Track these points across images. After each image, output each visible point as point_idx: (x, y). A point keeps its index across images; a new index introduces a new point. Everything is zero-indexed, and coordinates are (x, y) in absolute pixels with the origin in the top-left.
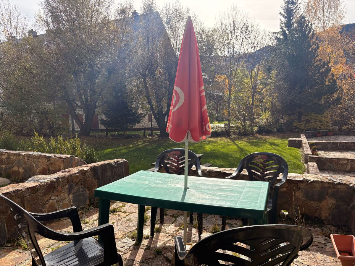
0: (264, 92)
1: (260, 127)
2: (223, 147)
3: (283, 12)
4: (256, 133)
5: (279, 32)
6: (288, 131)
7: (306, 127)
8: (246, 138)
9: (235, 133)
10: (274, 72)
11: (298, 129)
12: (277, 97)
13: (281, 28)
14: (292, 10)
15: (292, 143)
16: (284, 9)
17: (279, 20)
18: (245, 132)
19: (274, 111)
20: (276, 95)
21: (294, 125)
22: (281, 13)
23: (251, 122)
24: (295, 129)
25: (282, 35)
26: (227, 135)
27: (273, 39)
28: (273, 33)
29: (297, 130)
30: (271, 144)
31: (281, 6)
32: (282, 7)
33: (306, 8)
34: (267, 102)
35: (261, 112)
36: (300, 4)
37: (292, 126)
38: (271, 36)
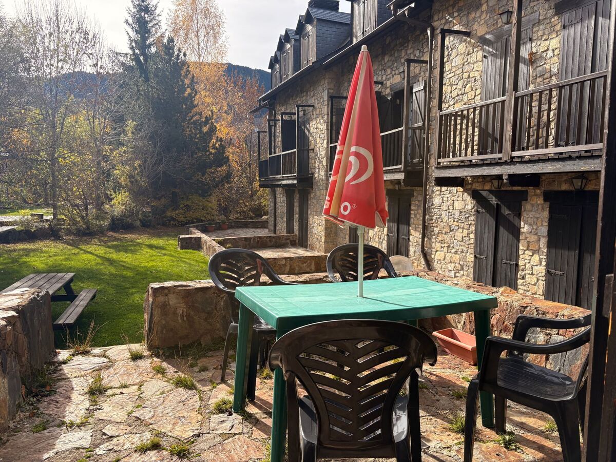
0: (114, 157)
1: (113, 219)
3: (130, 21)
4: (107, 231)
5: (126, 54)
6: (158, 224)
7: (186, 217)
9: (69, 232)
10: (130, 125)
11: (174, 220)
12: (140, 166)
13: (131, 48)
14: (147, 23)
15: (187, 243)
16: (133, 16)
17: (126, 34)
18: (88, 228)
19: (137, 193)
20: (137, 163)
21: (169, 214)
22: (127, 22)
23: (99, 209)
24: (170, 221)
25: (132, 60)
26: (54, 237)
27: (117, 64)
28: (117, 54)
29: (172, 222)
30: (151, 247)
31: (128, 9)
32: (130, 12)
33: (172, 25)
34: (120, 172)
35: (112, 193)
36: (159, 15)
37: (165, 217)
38: (114, 58)
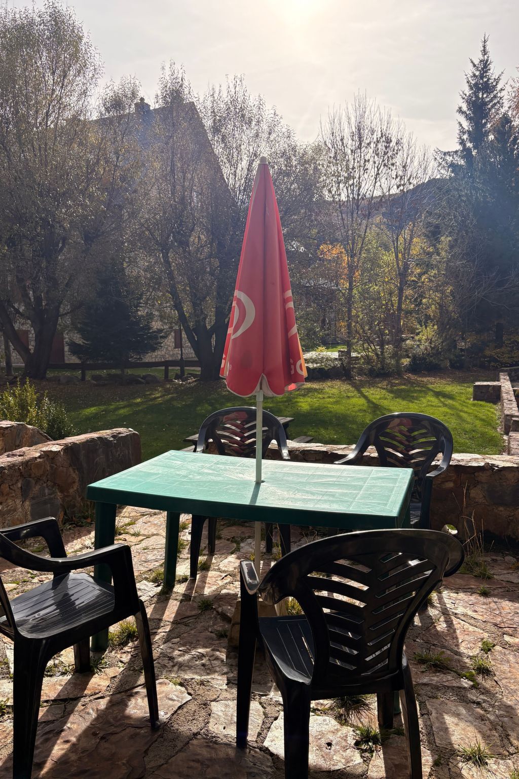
0: (423, 282)
1: (414, 358)
2: (337, 403)
3: (465, 108)
4: (406, 371)
5: (456, 152)
6: (474, 366)
7: (513, 357)
8: (385, 383)
9: (361, 372)
10: (445, 240)
11: (495, 360)
12: (452, 293)
13: (461, 143)
14: (486, 104)
15: (482, 392)
16: (469, 102)
17: (458, 126)
18: (383, 369)
19: (444, 323)
20: (449, 289)
21: (488, 352)
22: (460, 110)
23: (396, 347)
24: (489, 362)
25: (463, 157)
26: (346, 376)
27: (444, 167)
28: (445, 154)
29: (492, 364)
30: (438, 394)
31: (461, 93)
32: (464, 96)
33: (515, 100)
34: (431, 303)
35: (418, 326)
36: (501, 90)
37: (485, 357)
38: (441, 161)
